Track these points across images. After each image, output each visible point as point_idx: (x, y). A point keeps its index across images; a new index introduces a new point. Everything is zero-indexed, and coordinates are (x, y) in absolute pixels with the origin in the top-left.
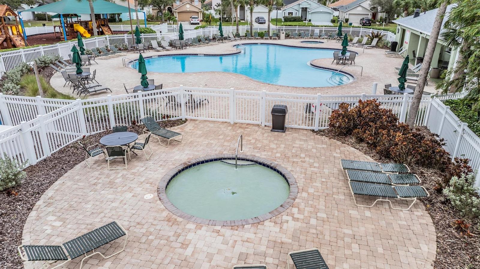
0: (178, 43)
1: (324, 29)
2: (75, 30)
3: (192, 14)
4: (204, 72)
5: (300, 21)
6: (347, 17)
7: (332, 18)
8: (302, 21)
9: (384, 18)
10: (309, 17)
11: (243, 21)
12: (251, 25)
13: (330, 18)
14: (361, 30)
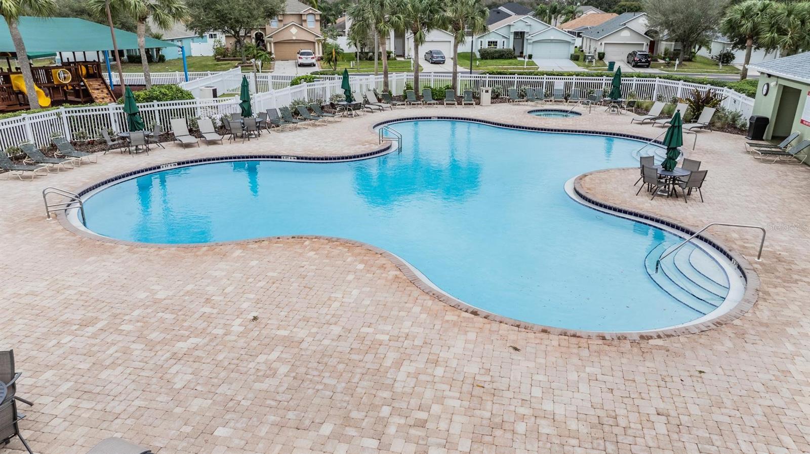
0: (236, 124)
1: (574, 81)
2: (15, 89)
3: (302, 45)
4: (270, 240)
5: (511, 58)
6: (601, 49)
7: (573, 52)
8: (515, 58)
9: (672, 50)
10: (528, 50)
11: (402, 59)
12: (418, 69)
13: (569, 51)
14: (656, 83)
